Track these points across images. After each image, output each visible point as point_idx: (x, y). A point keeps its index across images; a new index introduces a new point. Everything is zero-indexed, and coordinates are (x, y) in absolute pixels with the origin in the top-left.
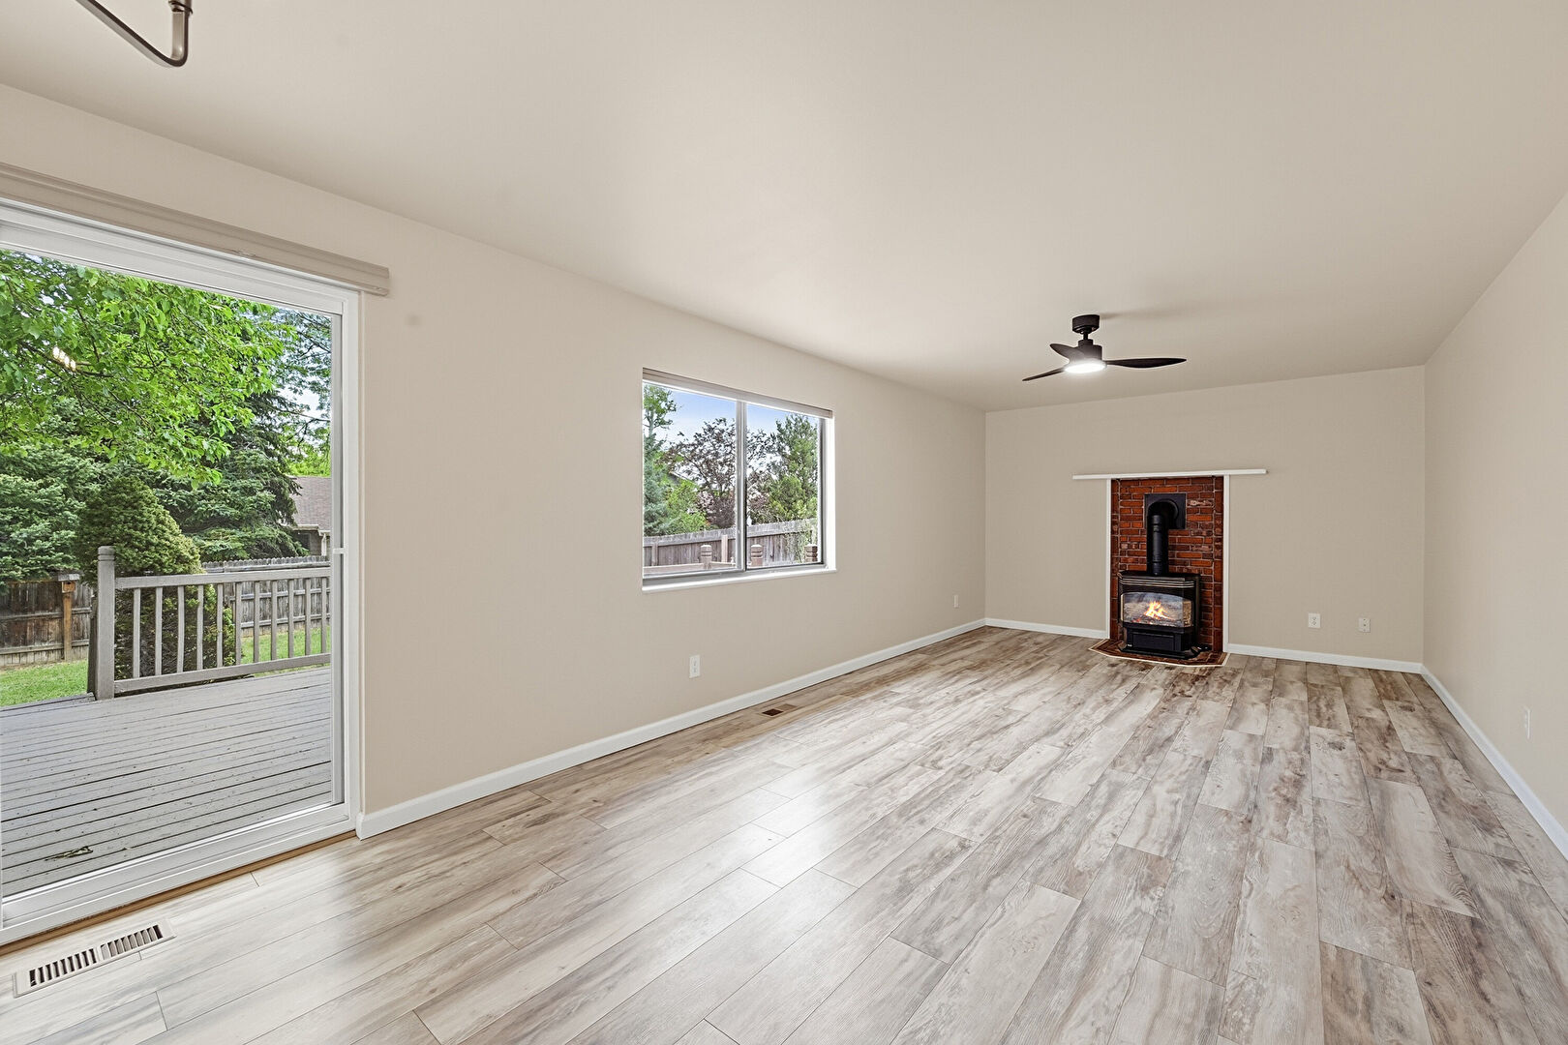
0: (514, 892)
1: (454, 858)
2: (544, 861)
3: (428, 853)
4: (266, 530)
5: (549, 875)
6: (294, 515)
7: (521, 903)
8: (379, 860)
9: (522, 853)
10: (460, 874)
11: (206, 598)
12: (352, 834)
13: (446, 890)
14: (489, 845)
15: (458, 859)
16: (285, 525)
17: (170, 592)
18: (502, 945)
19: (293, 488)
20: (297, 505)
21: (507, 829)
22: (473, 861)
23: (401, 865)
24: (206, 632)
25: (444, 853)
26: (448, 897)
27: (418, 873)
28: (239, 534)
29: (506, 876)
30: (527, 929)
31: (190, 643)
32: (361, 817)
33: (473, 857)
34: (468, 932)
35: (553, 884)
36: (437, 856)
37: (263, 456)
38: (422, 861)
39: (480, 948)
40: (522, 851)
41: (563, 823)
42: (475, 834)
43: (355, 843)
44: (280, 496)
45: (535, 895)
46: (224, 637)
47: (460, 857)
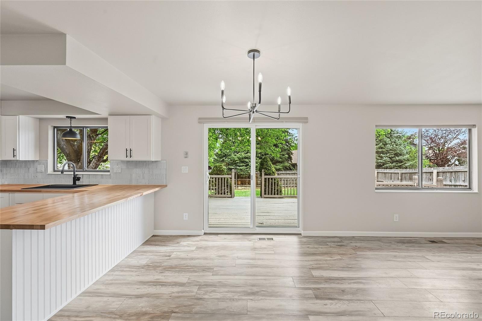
0: (331, 257)
1: (319, 246)
2: (339, 254)
3: (314, 243)
4: (287, 164)
5: (340, 257)
6: (292, 161)
7: (332, 260)
8: (305, 241)
9: (334, 250)
10: (320, 249)
11: (277, 181)
12: (300, 234)
13: (317, 251)
14: (327, 246)
15: (320, 246)
16: (290, 162)
17: (272, 179)
18: (327, 265)
19: (292, 154)
20: (293, 158)
21: (332, 244)
22: (323, 248)
23: (309, 243)
24: (277, 188)
25: (318, 244)
26: (318, 252)
27: (312, 246)
28: (282, 165)
29: (330, 253)
30: (333, 265)
31: (275, 189)
32: (302, 231)
33: (324, 247)
34: (321, 260)
35: (341, 259)
36: (316, 244)
37: (286, 146)
38: (313, 244)
39: (322, 264)
40: (335, 250)
41: (346, 248)
42: (324, 243)
43: (301, 236)
44: (289, 156)
45: (336, 260)
46: (280, 189)
47: (321, 246)
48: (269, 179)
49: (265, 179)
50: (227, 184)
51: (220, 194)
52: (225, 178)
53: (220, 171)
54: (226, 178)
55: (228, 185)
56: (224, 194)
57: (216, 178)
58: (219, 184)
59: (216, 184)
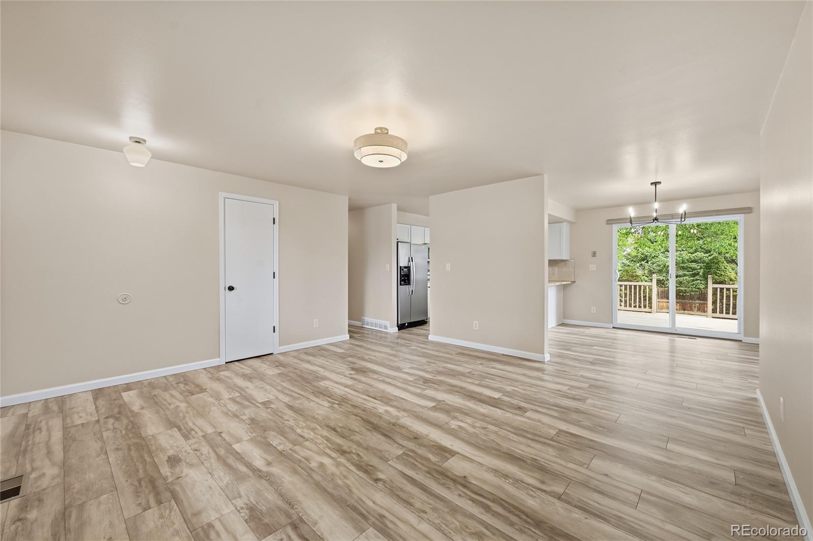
12: (741, 341)
32: (743, 338)
48: (722, 289)
49: (715, 290)
50: (644, 294)
51: (633, 307)
52: (640, 286)
53: (633, 276)
54: (642, 286)
55: (646, 296)
56: (639, 308)
57: (626, 286)
58: (630, 295)
59: (626, 294)
